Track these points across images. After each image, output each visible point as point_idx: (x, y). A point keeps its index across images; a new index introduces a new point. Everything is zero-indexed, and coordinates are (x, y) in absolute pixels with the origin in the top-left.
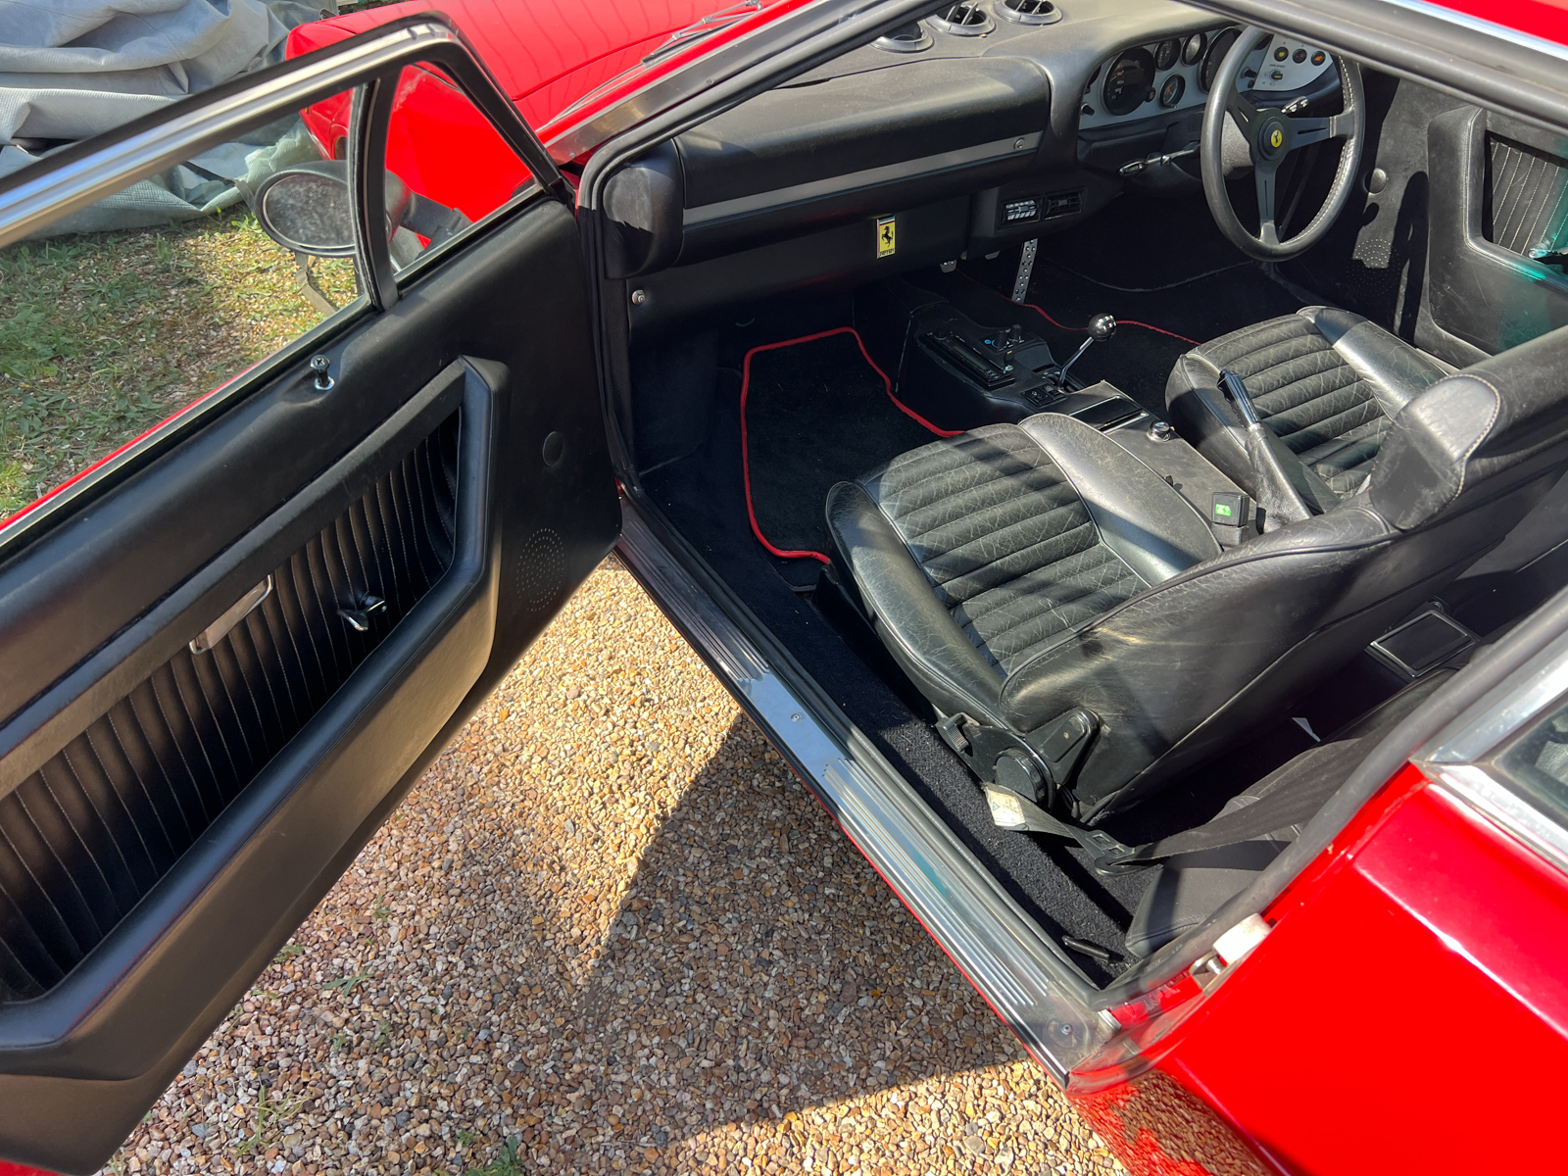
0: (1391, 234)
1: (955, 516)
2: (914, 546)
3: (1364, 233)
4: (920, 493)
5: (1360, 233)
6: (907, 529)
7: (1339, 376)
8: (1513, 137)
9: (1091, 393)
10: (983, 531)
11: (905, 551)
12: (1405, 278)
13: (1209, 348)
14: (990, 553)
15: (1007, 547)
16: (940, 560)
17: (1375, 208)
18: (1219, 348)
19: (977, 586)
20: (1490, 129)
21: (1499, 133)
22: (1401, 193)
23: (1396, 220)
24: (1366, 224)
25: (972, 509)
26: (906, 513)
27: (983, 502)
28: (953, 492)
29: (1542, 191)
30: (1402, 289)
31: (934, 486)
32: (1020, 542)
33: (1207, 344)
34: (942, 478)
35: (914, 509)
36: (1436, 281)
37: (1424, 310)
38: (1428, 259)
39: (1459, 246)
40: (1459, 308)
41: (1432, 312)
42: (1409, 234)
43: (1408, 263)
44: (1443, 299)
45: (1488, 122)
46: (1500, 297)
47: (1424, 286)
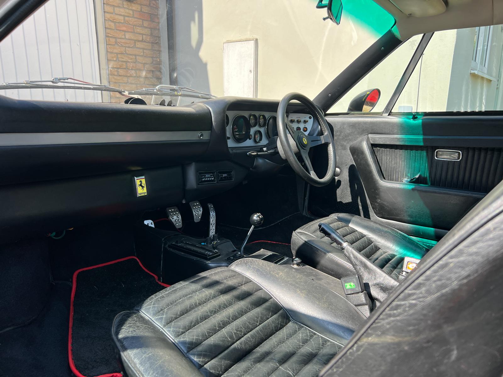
0: (349, 188)
1: (205, 318)
2: (179, 342)
4: (178, 309)
5: (337, 191)
6: (173, 331)
7: (358, 234)
8: (381, 143)
9: (259, 254)
10: (224, 324)
11: (174, 347)
12: (360, 203)
13: (304, 228)
14: (231, 337)
15: (241, 331)
16: (200, 348)
17: (339, 182)
18: (308, 227)
19: (228, 362)
20: (372, 143)
21: (376, 143)
22: (347, 174)
23: (349, 183)
24: (338, 188)
25: (214, 312)
26: (171, 322)
27: (220, 307)
28: (200, 304)
29: (398, 160)
30: (360, 207)
31: (188, 303)
32: (248, 327)
33: (302, 227)
34: (191, 297)
35: (176, 318)
36: (373, 199)
37: (372, 213)
38: (366, 194)
39: (378, 184)
40: (386, 208)
41: (375, 213)
42: (355, 187)
43: (359, 197)
44: (378, 205)
45: (371, 141)
46: (400, 198)
47: (368, 204)
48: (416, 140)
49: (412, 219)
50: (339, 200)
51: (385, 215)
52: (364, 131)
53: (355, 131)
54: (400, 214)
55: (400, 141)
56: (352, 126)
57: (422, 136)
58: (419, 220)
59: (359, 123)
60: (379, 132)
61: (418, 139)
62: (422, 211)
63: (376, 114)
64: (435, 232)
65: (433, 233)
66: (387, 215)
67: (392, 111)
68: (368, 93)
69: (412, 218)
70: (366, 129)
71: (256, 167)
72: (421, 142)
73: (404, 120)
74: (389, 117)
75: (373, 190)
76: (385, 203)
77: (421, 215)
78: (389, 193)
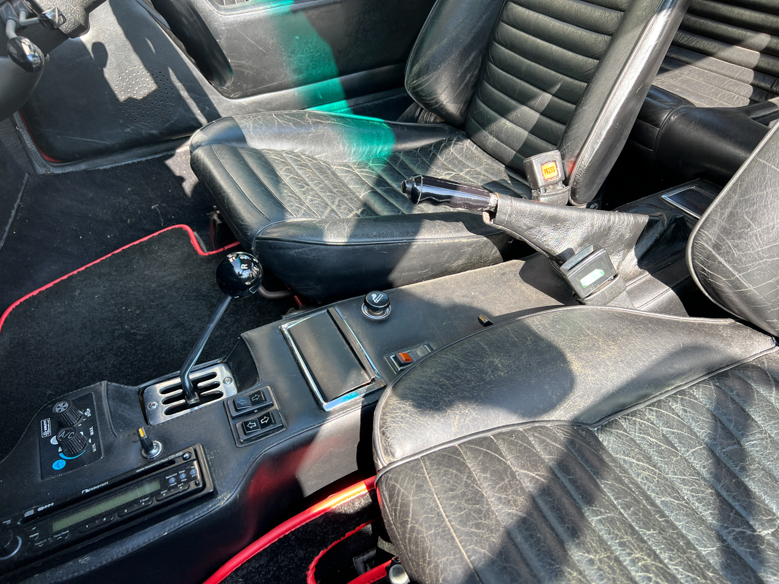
0: (134, 58)
3: (110, 73)
5: (106, 75)
23: (128, 43)
24: (104, 65)
30: (184, 94)
37: (214, 97)
38: (184, 56)
39: (216, 21)
40: (246, 71)
41: (223, 92)
42: (150, 48)
46: (273, 39)
47: (199, 80)
49: (300, 76)
50: (122, 97)
54: (278, 75)
58: (314, 72)
62: (317, 52)
64: (343, 83)
65: (339, 88)
66: (253, 87)
69: (300, 73)
76: (244, 62)
77: (316, 61)
78: (247, 36)
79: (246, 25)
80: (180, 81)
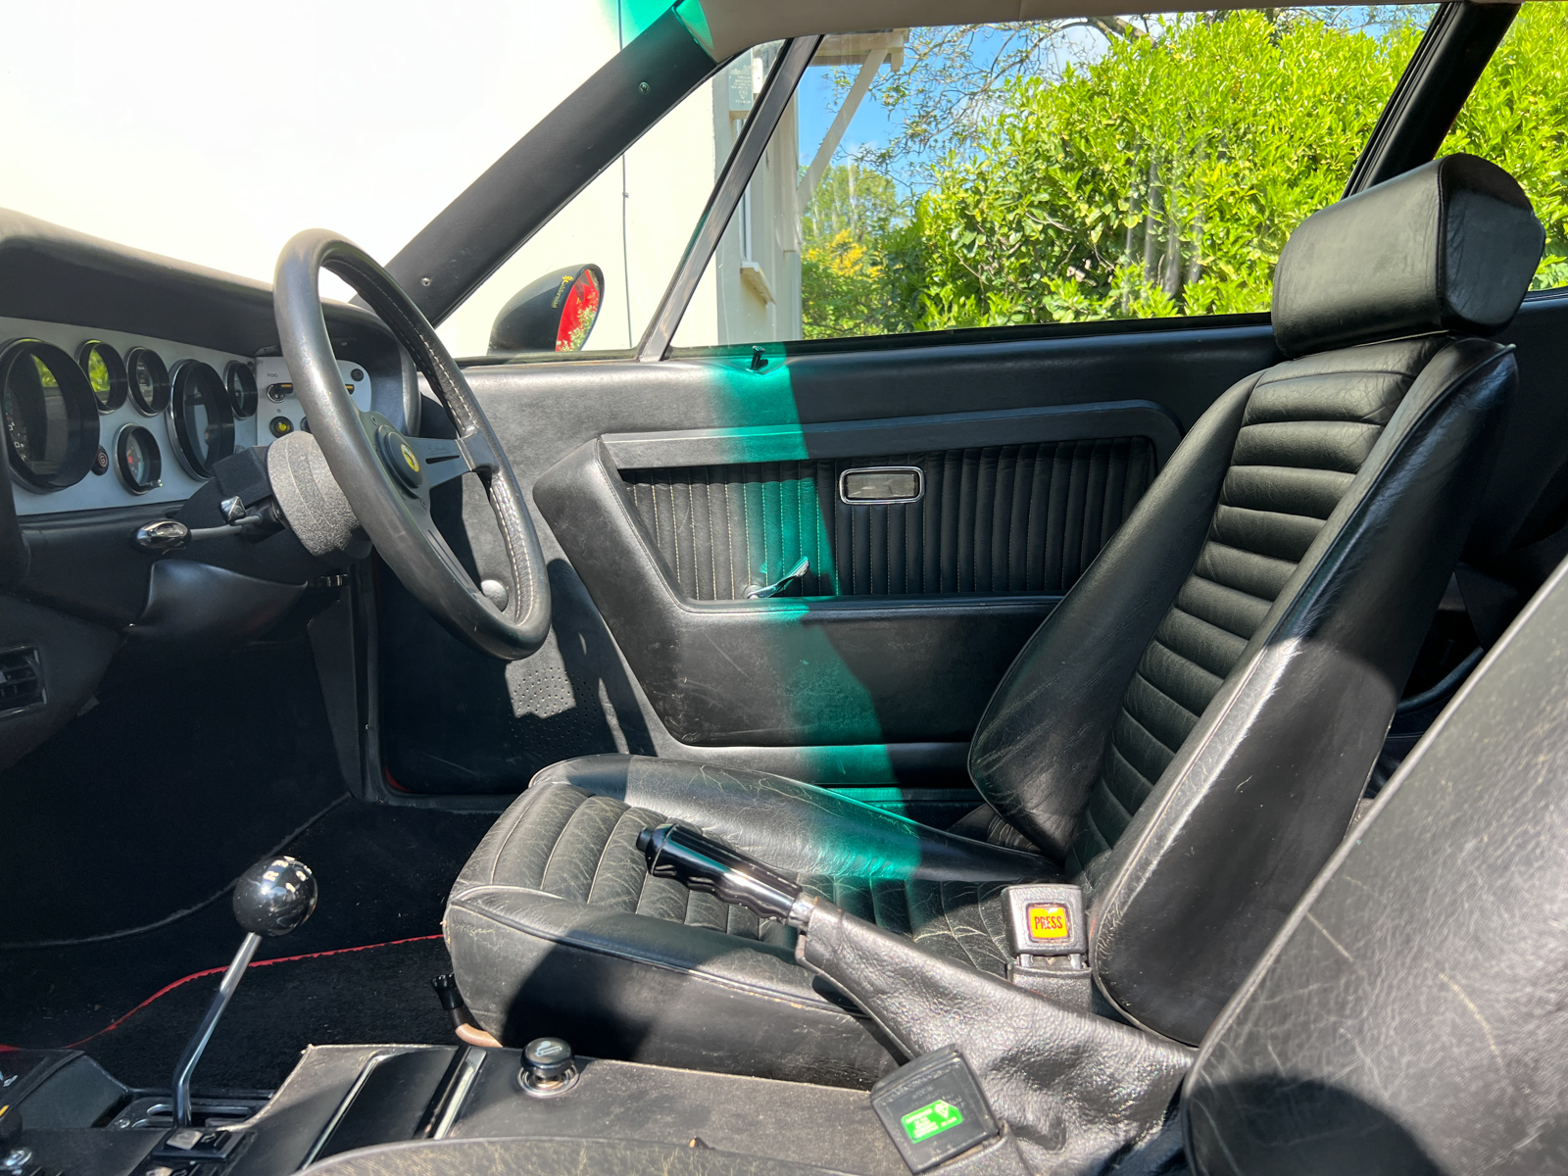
0: (554, 656)
3: (512, 672)
5: (507, 675)
8: (657, 464)
12: (607, 705)
20: (622, 467)
21: (635, 466)
29: (720, 523)
30: (613, 721)
36: (659, 682)
37: (657, 734)
38: (626, 665)
39: (674, 618)
40: (712, 702)
41: (671, 730)
42: (581, 645)
43: (601, 683)
44: (682, 700)
45: (615, 459)
46: (762, 658)
47: (640, 704)
48: (781, 444)
49: (807, 728)
50: (520, 710)
51: (710, 731)
52: (583, 423)
53: (546, 425)
54: (765, 718)
55: (724, 451)
56: (530, 405)
57: (797, 426)
58: (832, 725)
59: (557, 395)
60: (640, 421)
61: (789, 440)
62: (839, 692)
63: (615, 358)
64: (892, 755)
65: (883, 764)
66: (721, 730)
67: (672, 344)
68: (567, 279)
69: (806, 722)
70: (588, 417)
71: (159, 614)
72: (795, 447)
73: (726, 372)
74: (665, 364)
75: (657, 645)
76: (708, 686)
77: (837, 706)
78: (720, 646)
79: (720, 631)
80: (611, 700)
